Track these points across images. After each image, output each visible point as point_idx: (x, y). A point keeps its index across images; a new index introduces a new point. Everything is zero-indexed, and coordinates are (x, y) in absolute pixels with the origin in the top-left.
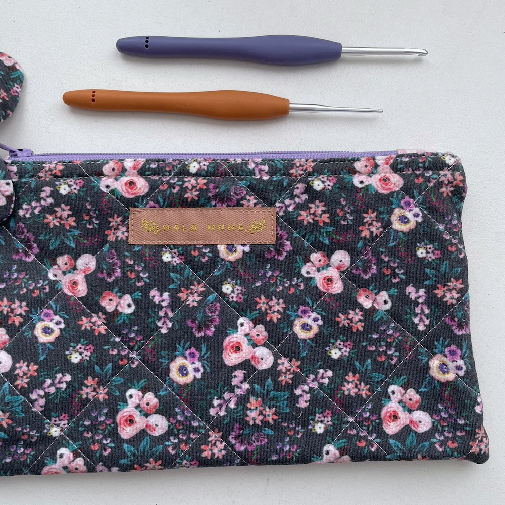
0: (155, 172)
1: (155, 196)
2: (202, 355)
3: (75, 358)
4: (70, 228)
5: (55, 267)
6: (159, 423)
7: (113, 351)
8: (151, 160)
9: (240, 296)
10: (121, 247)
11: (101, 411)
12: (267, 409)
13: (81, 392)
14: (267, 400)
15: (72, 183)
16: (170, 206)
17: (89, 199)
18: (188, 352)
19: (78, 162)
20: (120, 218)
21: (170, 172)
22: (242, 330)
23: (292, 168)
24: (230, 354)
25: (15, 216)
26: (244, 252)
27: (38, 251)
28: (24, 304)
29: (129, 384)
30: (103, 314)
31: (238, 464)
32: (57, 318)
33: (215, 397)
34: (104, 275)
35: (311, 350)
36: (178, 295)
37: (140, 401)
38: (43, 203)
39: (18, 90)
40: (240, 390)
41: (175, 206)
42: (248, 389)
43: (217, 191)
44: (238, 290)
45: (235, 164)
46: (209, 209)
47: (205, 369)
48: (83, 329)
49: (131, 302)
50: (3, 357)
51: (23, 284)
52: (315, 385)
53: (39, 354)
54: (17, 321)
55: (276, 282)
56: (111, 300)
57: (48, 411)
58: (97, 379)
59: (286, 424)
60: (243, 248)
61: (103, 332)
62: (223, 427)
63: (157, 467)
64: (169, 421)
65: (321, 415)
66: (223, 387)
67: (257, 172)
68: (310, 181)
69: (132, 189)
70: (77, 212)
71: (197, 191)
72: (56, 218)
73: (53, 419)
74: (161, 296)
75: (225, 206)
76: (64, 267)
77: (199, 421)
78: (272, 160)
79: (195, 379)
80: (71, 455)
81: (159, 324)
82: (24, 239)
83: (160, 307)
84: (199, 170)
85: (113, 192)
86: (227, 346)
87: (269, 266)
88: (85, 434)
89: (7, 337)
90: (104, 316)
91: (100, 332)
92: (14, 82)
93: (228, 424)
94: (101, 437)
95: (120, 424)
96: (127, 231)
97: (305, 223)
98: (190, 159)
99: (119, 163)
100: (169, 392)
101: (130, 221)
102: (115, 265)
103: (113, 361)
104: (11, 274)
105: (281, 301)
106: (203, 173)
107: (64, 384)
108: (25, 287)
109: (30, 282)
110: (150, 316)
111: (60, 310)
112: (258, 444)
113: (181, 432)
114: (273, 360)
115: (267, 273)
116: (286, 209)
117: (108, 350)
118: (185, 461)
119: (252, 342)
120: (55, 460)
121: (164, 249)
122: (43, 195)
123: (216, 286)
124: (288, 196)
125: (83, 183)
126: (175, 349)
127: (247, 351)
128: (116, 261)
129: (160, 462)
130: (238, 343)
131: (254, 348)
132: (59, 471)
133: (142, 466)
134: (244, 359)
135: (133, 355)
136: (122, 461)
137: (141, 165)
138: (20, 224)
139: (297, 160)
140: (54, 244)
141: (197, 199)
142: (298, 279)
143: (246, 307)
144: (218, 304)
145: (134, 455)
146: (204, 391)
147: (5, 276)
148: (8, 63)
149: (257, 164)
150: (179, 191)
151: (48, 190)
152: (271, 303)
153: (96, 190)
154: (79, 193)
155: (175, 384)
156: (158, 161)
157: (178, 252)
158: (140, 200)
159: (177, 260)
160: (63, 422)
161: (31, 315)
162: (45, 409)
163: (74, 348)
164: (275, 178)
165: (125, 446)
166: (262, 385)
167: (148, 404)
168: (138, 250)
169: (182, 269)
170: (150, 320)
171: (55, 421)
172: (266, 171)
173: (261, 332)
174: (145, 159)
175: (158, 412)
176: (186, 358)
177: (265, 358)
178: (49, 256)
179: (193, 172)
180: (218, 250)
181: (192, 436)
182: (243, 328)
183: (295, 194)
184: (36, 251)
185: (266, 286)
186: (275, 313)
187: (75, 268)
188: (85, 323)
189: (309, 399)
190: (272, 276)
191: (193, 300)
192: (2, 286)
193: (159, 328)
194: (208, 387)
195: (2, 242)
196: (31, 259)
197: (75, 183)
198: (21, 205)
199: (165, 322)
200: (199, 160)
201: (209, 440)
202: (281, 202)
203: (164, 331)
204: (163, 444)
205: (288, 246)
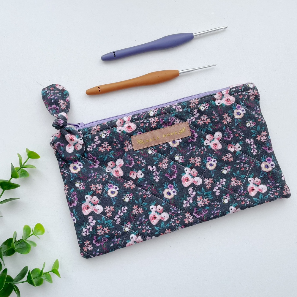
0: (137, 120)
1: (140, 129)
2: (174, 186)
3: (127, 200)
4: (110, 151)
5: (108, 167)
6: (165, 216)
7: (140, 193)
8: (134, 115)
9: (183, 160)
10: (130, 152)
11: (142, 217)
12: (205, 199)
13: (133, 212)
14: (203, 196)
16: (146, 131)
17: (114, 137)
18: (169, 186)
19: (105, 123)
20: (128, 141)
21: (143, 118)
23: (190, 104)
24: (185, 183)
25: (86, 151)
26: (180, 142)
27: (99, 163)
28: (100, 184)
29: (150, 204)
31: (199, 223)
32: (115, 186)
33: (184, 200)
34: (128, 165)
35: (215, 173)
36: (159, 166)
37: (156, 209)
38: (96, 143)
39: (68, 99)
40: (192, 195)
41: (148, 131)
42: (195, 194)
43: (163, 121)
44: (181, 157)
45: (167, 108)
46: (162, 129)
47: (177, 191)
48: (126, 188)
49: (142, 173)
50: (99, 207)
51: (97, 177)
52: (220, 186)
53: (113, 202)
54: (100, 192)
55: (195, 151)
56: (134, 174)
57: (122, 223)
58: (137, 205)
59: (213, 203)
60: (179, 141)
61: (134, 187)
62: (190, 210)
63: (169, 232)
64: (169, 214)
65: (225, 196)
66: (186, 195)
67: (177, 109)
68: (199, 108)
69: (130, 129)
70: (111, 143)
71: (156, 123)
72: (103, 148)
73: (125, 225)
74: (152, 168)
75: (167, 126)
76: (111, 166)
77: (180, 211)
78: (181, 103)
79: (174, 195)
80: (136, 236)
81: (155, 178)
82: (92, 159)
83: (153, 172)
84: (154, 114)
85: (123, 132)
86: (183, 180)
87: (190, 145)
88: (139, 227)
89: (98, 199)
90: (133, 181)
92: (66, 96)
93: (192, 209)
94: (145, 227)
95: (151, 220)
96: (132, 146)
97: (201, 125)
98: (149, 111)
99: (122, 120)
100: (166, 203)
101: (132, 142)
102: (131, 160)
103: (141, 197)
104: (91, 174)
105: (199, 157)
106: (156, 115)
107: (126, 210)
108: (99, 178)
109: (100, 175)
111: (115, 183)
112: (205, 213)
113: (174, 216)
114: (202, 181)
115: (191, 148)
116: (192, 121)
117: (138, 193)
118: (179, 227)
119: (192, 176)
120: (130, 240)
121: (148, 149)
122: (95, 140)
123: (172, 158)
124: (191, 115)
125: (110, 131)
126: (163, 186)
127: (191, 180)
128: (131, 158)
129: (170, 230)
130: (187, 178)
131: (194, 178)
132: (132, 244)
133: (163, 233)
134: (191, 183)
135: (148, 193)
136: (156, 233)
137: (131, 118)
138: (89, 154)
139: (191, 100)
140: (105, 158)
141: (156, 126)
142: (203, 147)
143: (186, 163)
144: (175, 165)
145: (160, 230)
146: (179, 199)
147: (89, 176)
148: (61, 88)
149: (176, 106)
150: (148, 125)
152: (195, 159)
153: (116, 133)
154: (110, 136)
155: (167, 199)
156: (137, 115)
157: (154, 149)
158: (134, 132)
159: (154, 152)
160: (129, 225)
161: (104, 188)
162: (121, 222)
163: (125, 196)
164: (184, 110)
165: (155, 227)
166: (200, 191)
167: (159, 210)
168: (138, 152)
169: (157, 155)
170: (151, 178)
172: (180, 108)
173: (194, 171)
174: (131, 116)
175: (164, 211)
176: (168, 189)
177: (199, 181)
178: (104, 163)
179: (152, 116)
180: (169, 144)
181: (179, 217)
182: (187, 171)
183: (194, 114)
184: (98, 163)
185: (191, 153)
186: (198, 163)
187: (116, 166)
188: (126, 185)
189: (219, 192)
190: (193, 148)
191: (165, 166)
192: (90, 180)
193: (155, 180)
194: (180, 197)
195: (84, 163)
196: (97, 166)
197: (107, 132)
198: (88, 146)
199: (156, 177)
200: (153, 110)
201: (186, 217)
202: (189, 119)
203: (157, 181)
204: (169, 223)
205: (196, 135)
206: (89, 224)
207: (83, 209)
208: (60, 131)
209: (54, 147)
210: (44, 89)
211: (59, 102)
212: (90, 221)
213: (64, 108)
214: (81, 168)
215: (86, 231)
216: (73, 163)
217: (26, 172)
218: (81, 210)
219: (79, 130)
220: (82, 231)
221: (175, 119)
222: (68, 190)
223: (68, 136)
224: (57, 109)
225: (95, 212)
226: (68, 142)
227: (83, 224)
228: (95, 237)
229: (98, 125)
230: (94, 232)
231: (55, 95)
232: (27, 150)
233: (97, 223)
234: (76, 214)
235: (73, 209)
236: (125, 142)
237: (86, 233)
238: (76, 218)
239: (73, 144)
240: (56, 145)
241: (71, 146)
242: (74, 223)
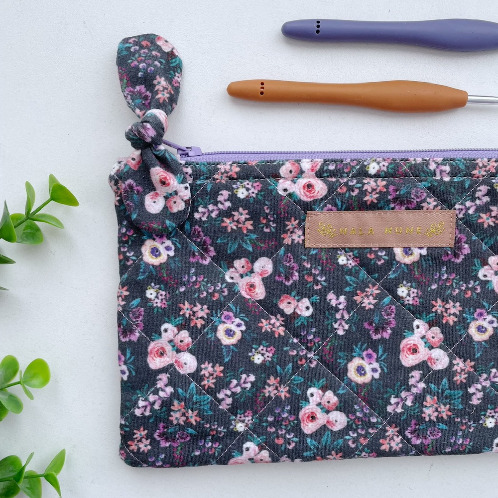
0: (333, 174)
1: (333, 199)
2: (379, 356)
3: (258, 359)
4: (247, 232)
5: (232, 270)
6: (339, 420)
7: (292, 351)
8: (329, 160)
9: (416, 299)
10: (295, 250)
11: (284, 408)
12: (442, 406)
13: (265, 391)
14: (442, 398)
15: (249, 186)
16: (347, 209)
17: (267, 203)
18: (365, 353)
19: (254, 162)
20: (297, 222)
21: (348, 173)
22: (418, 332)
23: (475, 169)
24: (407, 355)
25: (191, 219)
26: (421, 255)
27: (215, 254)
28: (205, 307)
29: (309, 383)
30: (281, 317)
31: (412, 455)
32: (238, 320)
33: (393, 396)
34: (282, 279)
35: (485, 351)
36: (354, 298)
37: (321, 399)
38: (220, 206)
39: (179, 80)
40: (415, 389)
41: (352, 209)
42: (424, 388)
43: (398, 193)
44: (413, 292)
45: (416, 164)
46: (387, 212)
47: (382, 369)
48: (263, 331)
49: (310, 305)
50: (188, 358)
51: (202, 287)
52: (487, 384)
53: (224, 356)
54: (199, 323)
55: (452, 285)
56: (289, 303)
57: (235, 409)
58: (278, 378)
59: (459, 420)
60: (420, 251)
61: (282, 334)
62: (400, 422)
63: (337, 458)
64: (348, 417)
65: (492, 411)
67: (438, 173)
68: (494, 183)
69: (310, 192)
70: (255, 215)
71: (377, 193)
72: (233, 221)
73: (239, 416)
74: (338, 299)
75: (403, 208)
76: (241, 271)
77: (377, 417)
78: (453, 160)
79: (373, 379)
80: (257, 448)
81: (336, 326)
82: (200, 242)
83: (337, 310)
84: (378, 171)
85: (290, 195)
86: (404, 348)
87: (444, 269)
88: (269, 429)
89: (190, 339)
90: (283, 319)
91: (279, 333)
92: (175, 71)
93: (405, 420)
94: (284, 432)
95: (303, 420)
96: (304, 234)
97: (486, 226)
98: (369, 159)
99: (297, 164)
100: (348, 391)
101: (307, 225)
102: (292, 268)
103: (293, 362)
104: (190, 277)
105: (458, 304)
106: (383, 174)
107: (249, 383)
108: (205, 290)
109: (209, 285)
110: (328, 319)
111: (241, 312)
112: (432, 438)
113: (359, 427)
114: (448, 362)
115: (443, 276)
116: (466, 211)
117: (288, 351)
118: (364, 453)
119: (428, 344)
120: (241, 452)
121: (339, 252)
122: (220, 198)
123: (390, 289)
124: (469, 198)
125: (261, 186)
126: (352, 350)
127: (424, 353)
128: (293, 264)
129: (341, 454)
130: (414, 345)
131: (430, 350)
132: (245, 462)
133: (324, 457)
134: (421, 361)
135: (311, 355)
136: (306, 454)
137: (318, 167)
138: (197, 227)
139: (480, 159)
140: (232, 248)
141: (376, 202)
142: (475, 282)
143: (422, 310)
144: (393, 307)
145: (317, 448)
146: (382, 390)
147: (184, 280)
148: (166, 49)
149: (438, 164)
150: (358, 194)
151: (225, 194)
152: (447, 306)
153: (274, 193)
154: (257, 196)
155: (353, 383)
156: (335, 161)
157: (353, 255)
158: (318, 203)
159: (352, 263)
160: (247, 419)
161: (212, 318)
162: (232, 407)
163: (256, 349)
164: (456, 179)
165: (308, 440)
166: (438, 384)
167: (329, 402)
168: (314, 253)
169: (357, 272)
170: (327, 322)
171: (240, 417)
172: (447, 172)
173: (436, 334)
174: (322, 160)
175: (338, 409)
176: (363, 358)
177: (441, 359)
178: (225, 259)
179: (373, 174)
180: (394, 254)
181: (370, 431)
182: (419, 330)
183: (476, 196)
184: (213, 254)
185: (442, 289)
186: (451, 316)
187: (252, 271)
188: (265, 325)
189: (481, 396)
190: (448, 278)
191: (368, 303)
192: (182, 289)
193: (336, 329)
194: (385, 386)
195: (178, 244)
196: (207, 262)
197: (252, 186)
198: (197, 208)
199: (341, 323)
200: (378, 160)
201: (387, 434)
202: (461, 204)
203: (341, 332)
204: (343, 438)
205: (466, 249)
206: (156, 392)
207: (151, 352)
208: (141, 154)
209: (118, 188)
210: (126, 40)
211: (155, 82)
212: (160, 384)
213: (164, 100)
214: (168, 255)
215: (145, 407)
216: (154, 239)
217: (38, 229)
218: (146, 354)
219: (188, 164)
220: (135, 404)
221: (428, 196)
222: (125, 299)
223: (157, 172)
224: (146, 98)
225: (177, 368)
226: (153, 186)
227: (140, 388)
228: (161, 425)
229: (234, 163)
230: (162, 413)
231: (151, 61)
232: (52, 179)
233: (175, 395)
234: (131, 360)
235: (127, 346)
236: (290, 221)
237: (145, 411)
238: (128, 369)
239: (165, 194)
240: (123, 186)
241: (159, 198)
242: (121, 380)
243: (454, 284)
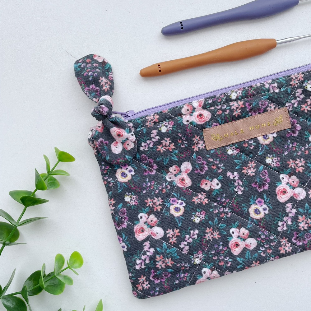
0: (212, 105)
1: (216, 119)
2: (265, 201)
3: (197, 220)
4: (172, 150)
5: (169, 174)
6: (252, 243)
7: (215, 211)
8: (208, 98)
9: (278, 163)
10: (201, 153)
11: (219, 244)
12: (309, 220)
13: (206, 237)
14: (307, 215)
15: (167, 124)
16: (225, 122)
17: (179, 131)
18: (257, 201)
19: (166, 110)
20: (199, 137)
21: (220, 102)
22: (284, 181)
23: (291, 81)
24: (281, 196)
25: (139, 151)
26: (274, 137)
27: (157, 167)
28: (160, 198)
30: (204, 193)
31: (299, 252)
32: (180, 201)
33: (279, 221)
34: (199, 171)
36: (242, 171)
37: (239, 234)
38: (153, 140)
39: (112, 76)
40: (291, 214)
41: (229, 122)
42: (296, 212)
43: (251, 106)
44: (275, 160)
45: (257, 87)
46: (248, 118)
47: (269, 208)
48: (196, 203)
49: (218, 182)
50: (158, 230)
51: (155, 188)
53: (177, 223)
55: (296, 150)
56: (206, 184)
58: (211, 228)
60: (272, 135)
61: (207, 202)
62: (287, 235)
63: (257, 265)
64: (257, 240)
66: (282, 214)
67: (271, 89)
68: (304, 86)
69: (201, 118)
70: (174, 140)
71: (240, 109)
72: (163, 146)
73: (195, 255)
74: (233, 174)
75: (257, 114)
76: (174, 173)
77: (273, 236)
78: (278, 79)
79: (265, 214)
80: (210, 270)
81: (236, 190)
82: (147, 163)
83: (235, 181)
84: (237, 97)
85: (191, 123)
86: (278, 192)
87: (289, 141)
89: (156, 219)
90: (205, 194)
91: (205, 202)
92: (108, 72)
93: (290, 233)
94: (223, 257)
95: (232, 248)
96: (204, 143)
97: (306, 111)
98: (230, 91)
99: (190, 105)
100: (253, 225)
101: (205, 137)
102: (203, 164)
103: (217, 216)
104: (147, 184)
105: (302, 160)
106: (240, 97)
107: (196, 235)
108: (157, 189)
109: (159, 186)
110: (230, 187)
111: (180, 196)
112: (308, 239)
113: (265, 243)
114: (306, 193)
115: (289, 146)
116: (293, 106)
117: (213, 211)
118: (271, 258)
119: (291, 187)
120: (202, 275)
121: (227, 148)
122: (152, 135)
123: (261, 161)
124: (292, 98)
125: (173, 122)
126: (249, 201)
127: (290, 192)
128: (203, 161)
129: (258, 262)
130: (284, 189)
131: (293, 189)
132: (205, 280)
133: (249, 266)
134: (290, 197)
135: (226, 210)
136: (238, 267)
137: (203, 103)
138: (143, 155)
139: (293, 75)
140: (166, 161)
141: (240, 114)
142: (308, 145)
143: (283, 168)
144: (266, 171)
145: (244, 262)
146: (272, 219)
147: (144, 186)
148: (100, 60)
149: (270, 84)
150: (229, 112)
151: (155, 132)
152: (297, 162)
153: (182, 125)
154: (172, 129)
155: (255, 220)
156: (211, 98)
157: (235, 147)
158: (208, 124)
159: (236, 152)
160: (200, 255)
161: (165, 204)
162: (190, 251)
163: (195, 215)
164: (282, 90)
165: (238, 259)
166: (303, 207)
167: (244, 234)
168: (213, 152)
169: (240, 156)
170: (231, 189)
171: (196, 256)
172: (276, 87)
173: (295, 180)
174: (204, 99)
175: (250, 236)
176: (256, 204)
177: (301, 193)
178: (164, 168)
179: (234, 99)
180: (259, 140)
181: (272, 244)
182: (284, 180)
183: (296, 96)
184: (156, 167)
185: (291, 153)
186: (300, 167)
187: (181, 172)
188: (196, 200)
190: (293, 146)
191: (251, 172)
192: (144, 192)
193: (236, 192)
194: (274, 217)
195: (135, 167)
196: (154, 172)
197: (168, 124)
198: (141, 144)
199: (239, 188)
200: (235, 90)
201: (282, 244)
202: (289, 103)
203: (240, 193)
204: (257, 252)
205: (299, 127)
206: (145, 253)
207: (136, 232)
208: (103, 123)
209: (94, 145)
210: (77, 62)
211: (100, 81)
212: (146, 248)
213: (108, 90)
214: (132, 175)
215: (141, 263)
216: (121, 168)
217: (55, 180)
218: (133, 233)
219: (129, 121)
220: (135, 263)
221: (269, 103)
222: (114, 205)
223: (114, 130)
224: (97, 91)
225: (153, 237)
226: (114, 139)
227: (135, 253)
228: (152, 271)
229: (155, 114)
230: (151, 264)
231: (94, 70)
232: (56, 150)
233: (156, 252)
234: (126, 239)
235: (122, 232)
236: (194, 137)
237: (141, 265)
238: (126, 244)
239: (122, 141)
240: (97, 143)
241: (118, 144)
242: (123, 252)
243: (297, 149)
